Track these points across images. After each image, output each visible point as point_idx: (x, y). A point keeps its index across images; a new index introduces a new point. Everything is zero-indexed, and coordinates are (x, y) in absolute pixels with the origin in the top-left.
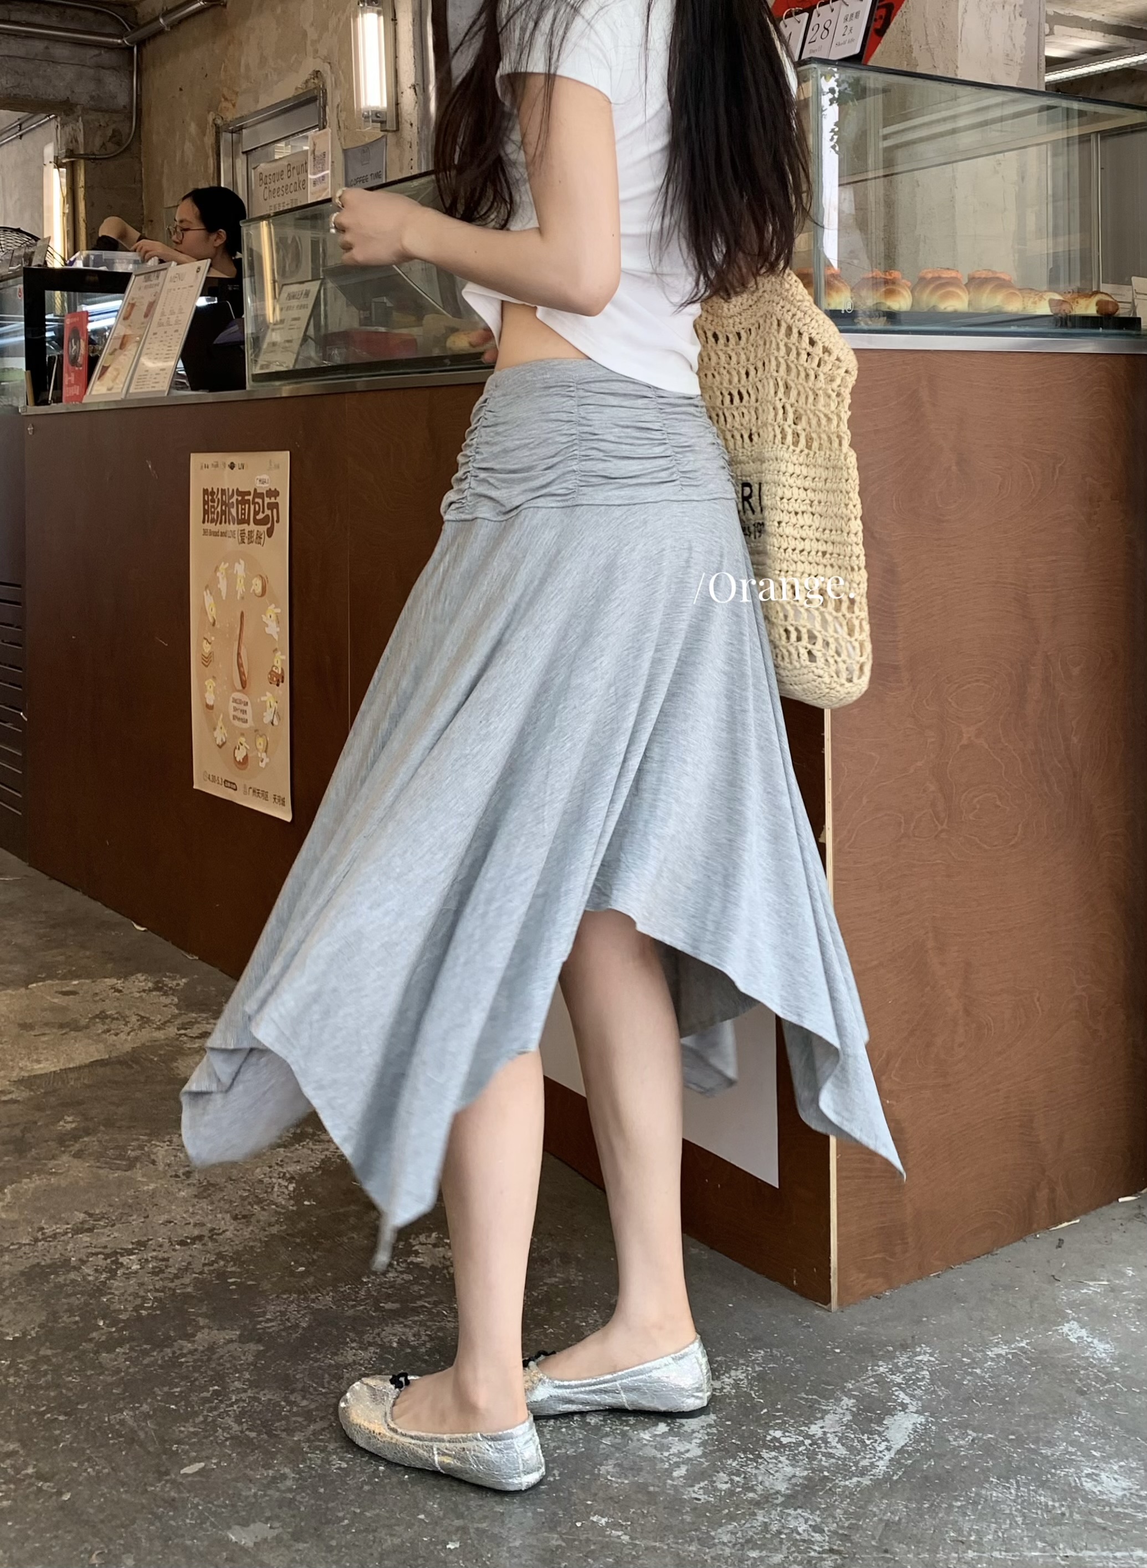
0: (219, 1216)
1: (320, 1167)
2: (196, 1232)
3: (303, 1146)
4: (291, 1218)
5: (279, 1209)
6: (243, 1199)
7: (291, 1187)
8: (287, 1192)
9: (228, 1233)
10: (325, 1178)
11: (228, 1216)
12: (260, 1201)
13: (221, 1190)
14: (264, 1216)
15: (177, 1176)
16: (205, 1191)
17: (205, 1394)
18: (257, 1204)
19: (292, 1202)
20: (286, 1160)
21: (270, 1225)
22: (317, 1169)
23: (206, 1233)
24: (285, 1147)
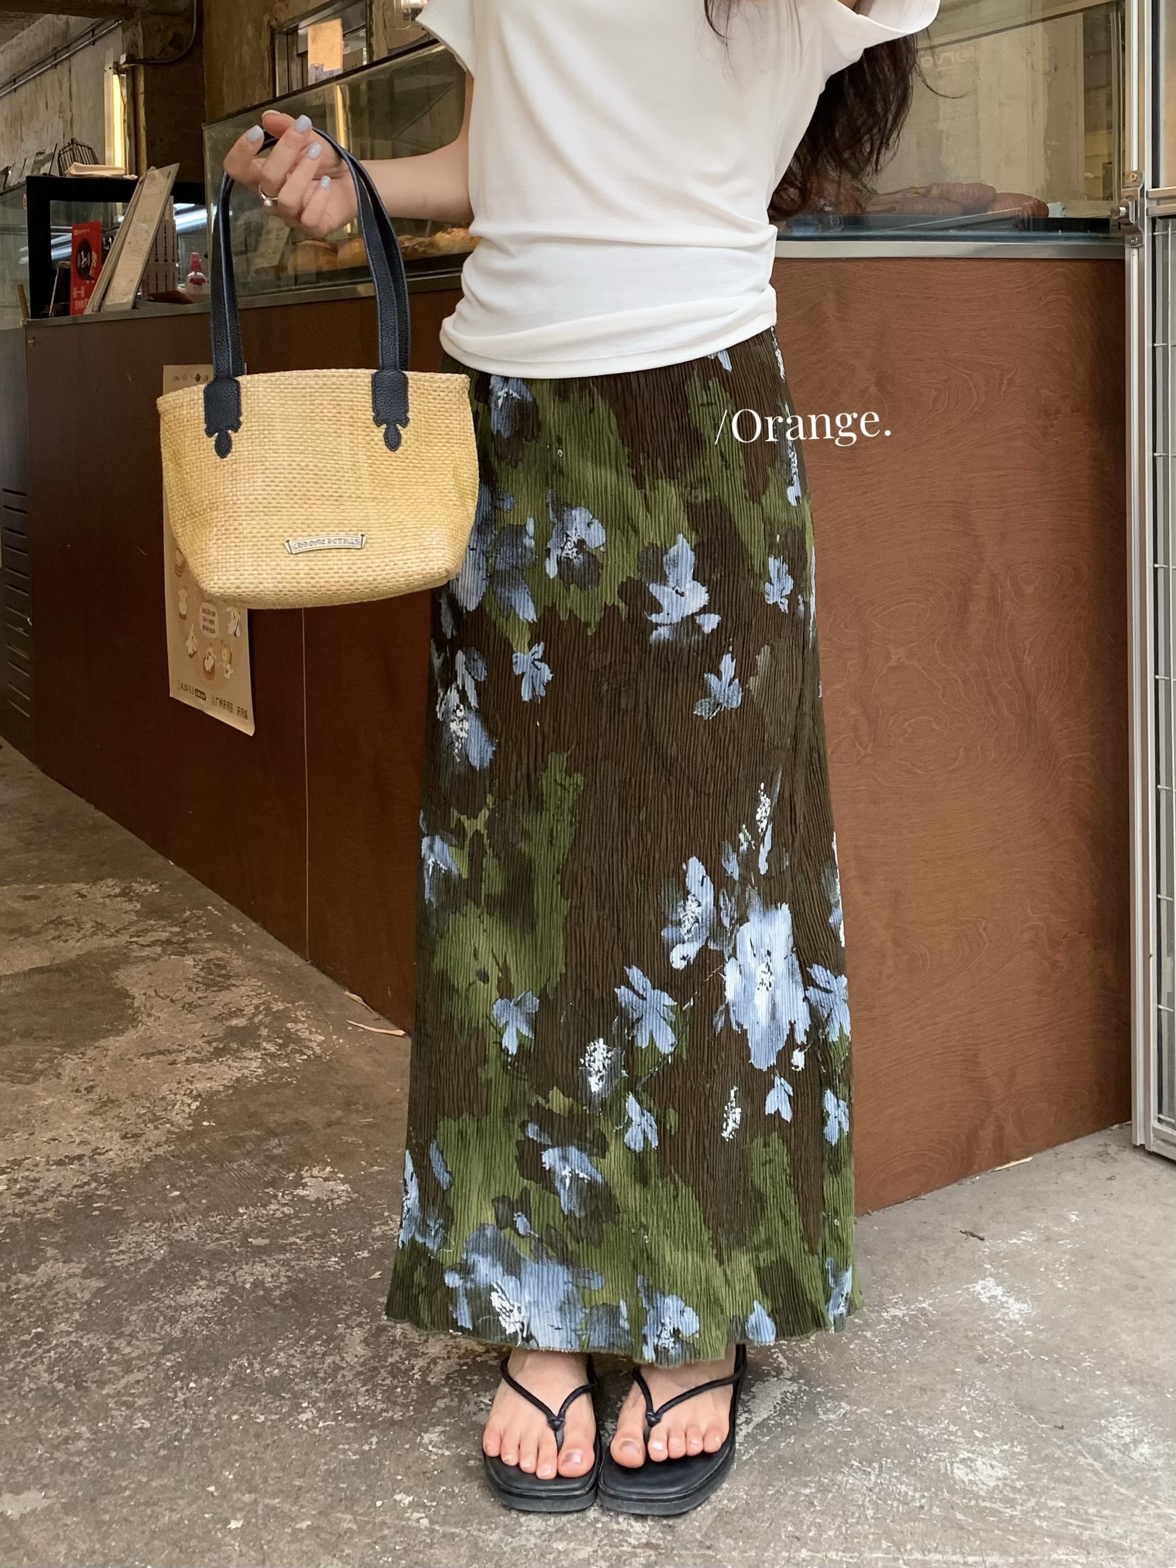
0: (108, 1134)
1: (232, 1086)
2: (78, 1152)
3: (221, 1063)
4: (183, 1137)
5: (172, 1129)
6: (139, 1116)
7: (194, 1107)
8: (187, 1110)
9: (111, 1153)
10: (234, 1098)
11: (116, 1136)
12: (155, 1119)
13: (119, 1106)
14: (154, 1135)
15: (78, 1091)
16: (101, 1107)
17: (26, 1337)
18: (151, 1121)
19: (191, 1121)
20: (199, 1076)
21: (158, 1145)
22: (227, 1087)
23: (88, 1153)
24: (202, 1061)
